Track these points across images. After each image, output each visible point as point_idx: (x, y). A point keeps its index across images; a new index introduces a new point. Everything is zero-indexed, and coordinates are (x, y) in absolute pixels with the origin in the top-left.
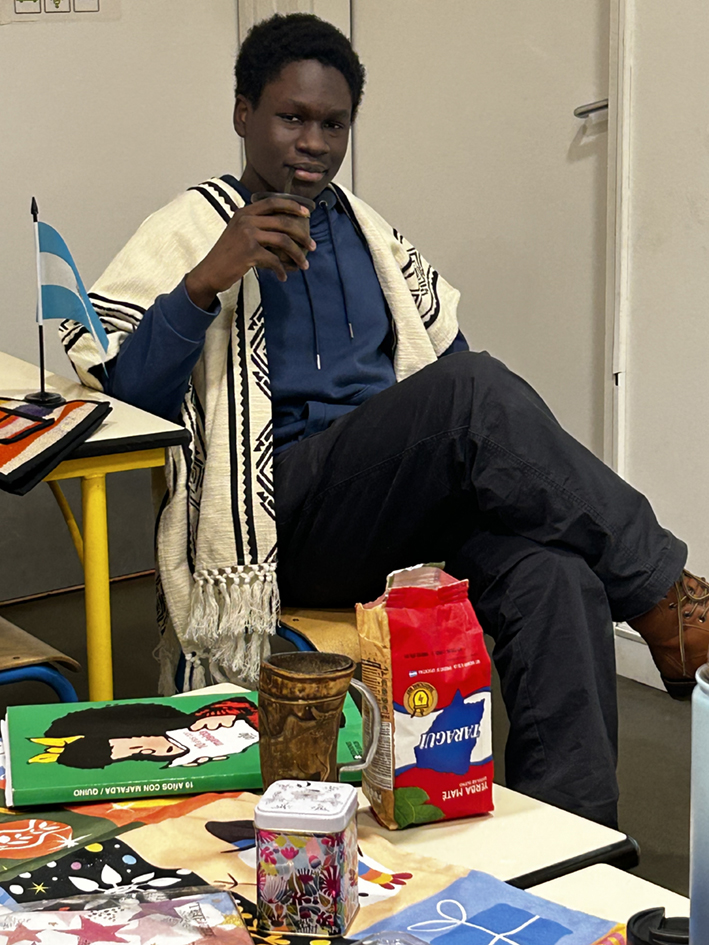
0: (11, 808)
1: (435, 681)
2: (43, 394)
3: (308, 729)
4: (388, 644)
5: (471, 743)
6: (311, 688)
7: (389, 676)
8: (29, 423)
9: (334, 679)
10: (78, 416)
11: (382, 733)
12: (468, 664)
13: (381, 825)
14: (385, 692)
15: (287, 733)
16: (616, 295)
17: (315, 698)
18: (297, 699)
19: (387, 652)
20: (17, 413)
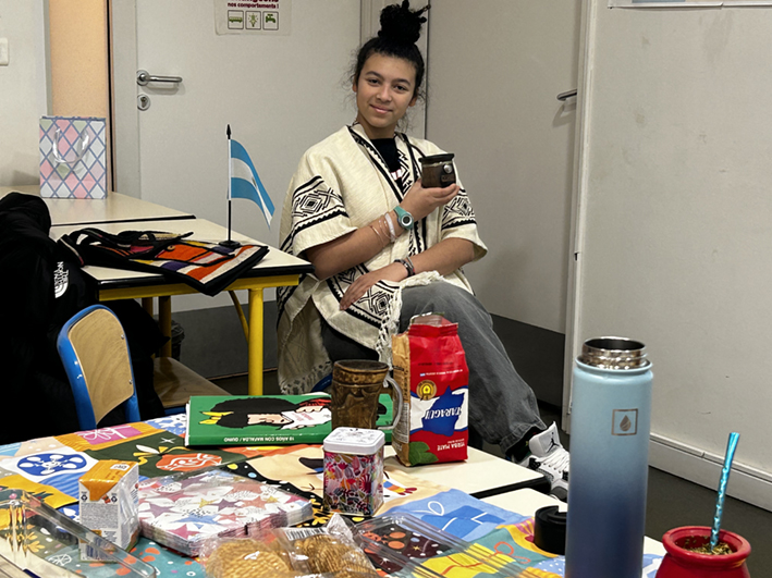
0: (188, 447)
1: (436, 380)
2: (230, 242)
3: (359, 402)
4: (408, 355)
5: (456, 418)
6: (362, 378)
7: (409, 375)
8: (220, 256)
9: (375, 374)
10: (249, 253)
11: (404, 409)
12: (455, 371)
13: (401, 464)
14: (406, 385)
15: (347, 403)
16: (578, 206)
17: (364, 384)
18: (353, 384)
19: (408, 361)
20: (213, 250)
